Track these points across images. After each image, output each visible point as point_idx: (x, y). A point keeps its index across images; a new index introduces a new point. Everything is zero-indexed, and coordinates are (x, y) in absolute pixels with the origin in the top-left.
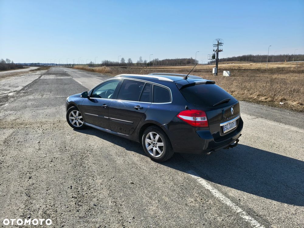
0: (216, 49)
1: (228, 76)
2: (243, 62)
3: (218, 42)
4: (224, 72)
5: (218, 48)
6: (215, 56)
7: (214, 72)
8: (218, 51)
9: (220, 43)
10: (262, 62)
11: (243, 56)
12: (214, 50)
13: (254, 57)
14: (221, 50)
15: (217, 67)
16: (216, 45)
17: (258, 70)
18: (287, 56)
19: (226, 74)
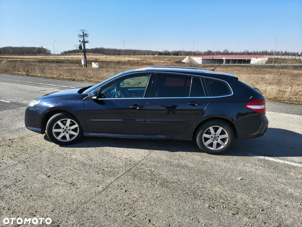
0: (82, 39)
1: (97, 67)
2: (97, 54)
3: (83, 33)
4: (93, 63)
5: (84, 39)
6: (82, 47)
7: (83, 63)
8: (84, 42)
9: (86, 34)
10: (113, 55)
11: (96, 48)
12: (80, 41)
13: (105, 50)
14: (87, 41)
15: (85, 58)
16: (81, 36)
17: (119, 62)
18: (131, 51)
19: (95, 65)
